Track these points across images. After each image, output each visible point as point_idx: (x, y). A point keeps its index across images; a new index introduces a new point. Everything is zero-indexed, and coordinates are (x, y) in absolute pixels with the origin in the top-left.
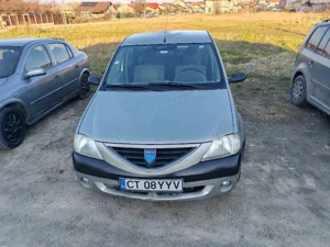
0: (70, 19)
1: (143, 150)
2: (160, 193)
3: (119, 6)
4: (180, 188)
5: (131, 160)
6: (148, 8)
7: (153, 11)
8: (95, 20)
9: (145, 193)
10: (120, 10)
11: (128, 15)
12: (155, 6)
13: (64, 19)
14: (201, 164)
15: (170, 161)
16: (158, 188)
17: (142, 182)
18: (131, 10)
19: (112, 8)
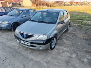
0: (51, 6)
1: (24, 34)
2: (27, 45)
3: (66, 2)
4: (30, 45)
5: (22, 36)
6: (74, 3)
7: (76, 4)
8: (58, 6)
9: (24, 44)
10: (65, 4)
11: (68, 5)
12: (77, 3)
13: (50, 5)
14: (35, 40)
15: (28, 38)
16: (27, 44)
17: (23, 41)
18: (69, 4)
19: (63, 3)
